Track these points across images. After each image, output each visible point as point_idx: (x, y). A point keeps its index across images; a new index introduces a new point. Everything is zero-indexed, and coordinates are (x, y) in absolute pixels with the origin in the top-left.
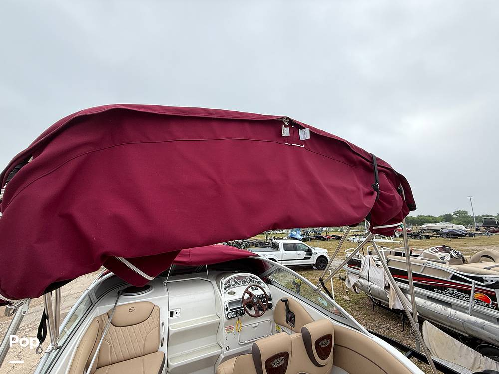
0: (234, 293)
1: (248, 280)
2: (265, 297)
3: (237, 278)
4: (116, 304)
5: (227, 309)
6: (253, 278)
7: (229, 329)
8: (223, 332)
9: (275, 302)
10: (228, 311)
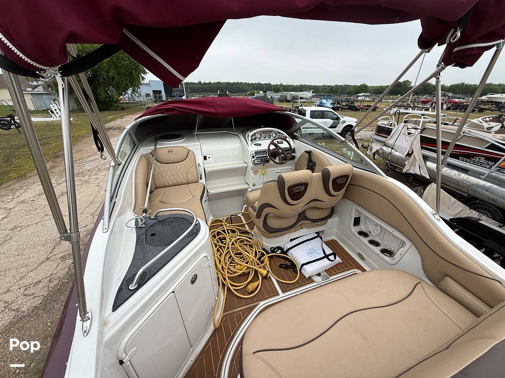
0: (260, 145)
1: (274, 135)
2: (289, 150)
3: (264, 132)
4: (156, 147)
5: (253, 157)
6: (279, 133)
7: (256, 172)
8: (251, 174)
9: (298, 155)
10: (255, 159)
